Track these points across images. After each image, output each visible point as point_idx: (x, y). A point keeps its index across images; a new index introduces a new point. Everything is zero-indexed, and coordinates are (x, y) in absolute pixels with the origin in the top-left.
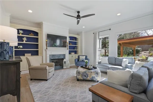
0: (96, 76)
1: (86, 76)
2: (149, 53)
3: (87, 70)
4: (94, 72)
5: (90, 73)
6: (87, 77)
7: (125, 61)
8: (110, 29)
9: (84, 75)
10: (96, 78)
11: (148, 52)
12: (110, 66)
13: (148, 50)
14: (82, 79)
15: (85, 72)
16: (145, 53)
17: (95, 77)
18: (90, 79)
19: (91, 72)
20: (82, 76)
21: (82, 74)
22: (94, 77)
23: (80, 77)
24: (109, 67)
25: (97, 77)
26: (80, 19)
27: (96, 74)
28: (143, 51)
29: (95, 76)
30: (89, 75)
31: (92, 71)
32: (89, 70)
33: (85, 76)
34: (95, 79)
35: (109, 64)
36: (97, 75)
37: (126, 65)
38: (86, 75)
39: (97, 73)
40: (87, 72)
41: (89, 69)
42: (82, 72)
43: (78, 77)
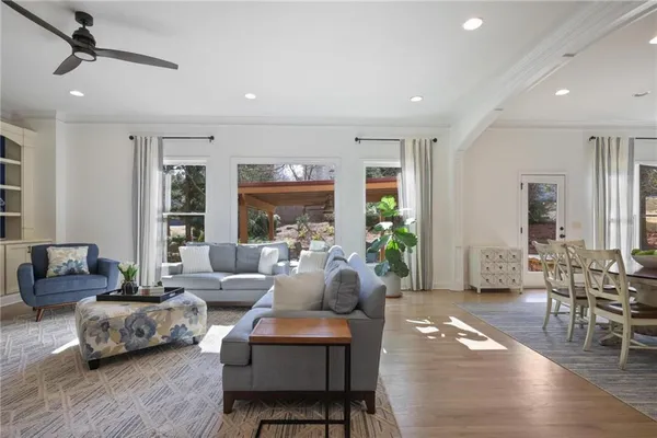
0: (191, 322)
1: (146, 332)
2: (299, 230)
3: (145, 305)
4: (181, 308)
5: (165, 313)
6: (149, 336)
7: (271, 253)
8: (212, 138)
9: (132, 331)
10: (190, 328)
11: (295, 226)
12: (224, 278)
13: (294, 223)
14: (123, 350)
15: (140, 316)
16: (289, 232)
17: (187, 326)
18: (165, 341)
19: (169, 309)
20: (123, 334)
21: (121, 331)
22: (183, 326)
23: (110, 346)
24: (221, 283)
25: (193, 325)
26: (94, 54)
27: (191, 314)
28: (284, 223)
29: (185, 321)
30: (159, 326)
31: (171, 303)
32: (157, 305)
33: (140, 333)
34: (188, 334)
35: (215, 271)
36: (193, 317)
37: (275, 266)
38: (143, 327)
39: (193, 309)
40: (149, 315)
41: (157, 300)
42: (123, 319)
43: (98, 348)
